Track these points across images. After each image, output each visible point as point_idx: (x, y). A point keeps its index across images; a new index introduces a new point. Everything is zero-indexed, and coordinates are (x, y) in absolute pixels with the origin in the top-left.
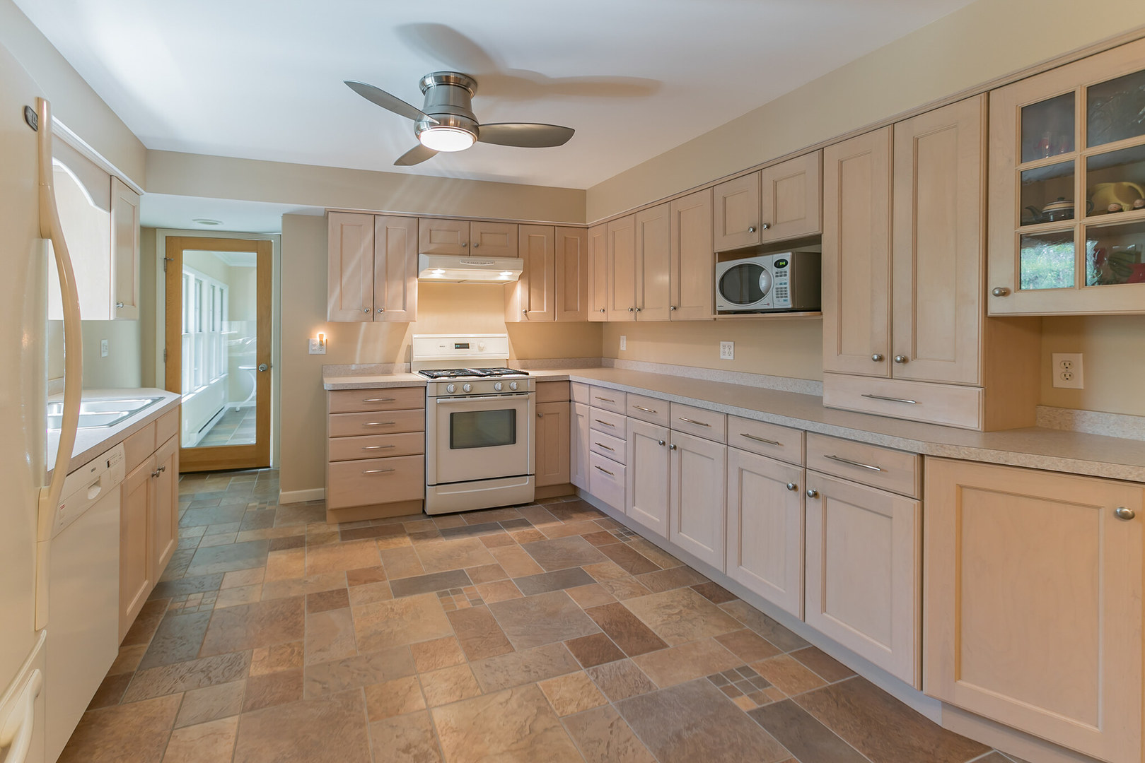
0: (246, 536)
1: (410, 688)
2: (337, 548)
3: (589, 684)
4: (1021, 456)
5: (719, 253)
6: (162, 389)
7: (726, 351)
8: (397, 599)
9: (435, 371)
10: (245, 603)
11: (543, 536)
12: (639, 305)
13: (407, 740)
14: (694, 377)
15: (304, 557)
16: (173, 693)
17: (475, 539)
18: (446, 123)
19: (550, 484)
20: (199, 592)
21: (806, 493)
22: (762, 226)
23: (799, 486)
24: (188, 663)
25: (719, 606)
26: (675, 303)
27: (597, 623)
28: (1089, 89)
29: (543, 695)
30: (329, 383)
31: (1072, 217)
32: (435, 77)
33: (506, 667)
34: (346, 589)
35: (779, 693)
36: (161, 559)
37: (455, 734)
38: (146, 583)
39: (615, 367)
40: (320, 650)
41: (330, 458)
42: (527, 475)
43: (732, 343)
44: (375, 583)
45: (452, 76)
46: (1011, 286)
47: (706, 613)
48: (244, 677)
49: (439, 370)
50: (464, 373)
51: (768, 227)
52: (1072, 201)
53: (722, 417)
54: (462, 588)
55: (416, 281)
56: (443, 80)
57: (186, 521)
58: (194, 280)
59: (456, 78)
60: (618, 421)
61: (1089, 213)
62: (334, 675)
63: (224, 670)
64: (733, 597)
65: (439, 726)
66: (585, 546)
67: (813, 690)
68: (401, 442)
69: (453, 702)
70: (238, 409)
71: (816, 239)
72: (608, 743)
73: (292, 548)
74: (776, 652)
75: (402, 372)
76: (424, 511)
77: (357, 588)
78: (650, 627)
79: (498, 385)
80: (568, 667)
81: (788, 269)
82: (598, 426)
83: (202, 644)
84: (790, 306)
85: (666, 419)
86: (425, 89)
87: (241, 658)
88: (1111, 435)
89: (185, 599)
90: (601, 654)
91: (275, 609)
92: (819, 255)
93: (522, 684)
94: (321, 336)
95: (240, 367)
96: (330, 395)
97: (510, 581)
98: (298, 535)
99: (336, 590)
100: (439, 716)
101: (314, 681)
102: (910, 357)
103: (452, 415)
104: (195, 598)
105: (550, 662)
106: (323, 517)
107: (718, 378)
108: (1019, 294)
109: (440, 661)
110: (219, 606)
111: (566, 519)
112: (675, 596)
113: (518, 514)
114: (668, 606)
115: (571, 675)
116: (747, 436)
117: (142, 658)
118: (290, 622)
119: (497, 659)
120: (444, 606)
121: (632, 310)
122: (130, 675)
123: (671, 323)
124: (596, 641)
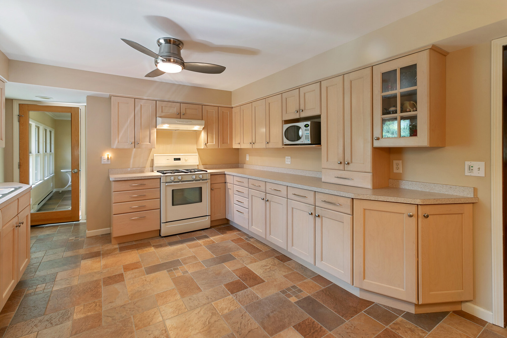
0: (69, 254)
1: (155, 313)
2: (117, 255)
3: (233, 300)
4: (382, 197)
5: (284, 121)
6: (18, 182)
7: (288, 160)
8: (148, 275)
9: (165, 171)
10: (70, 286)
11: (214, 242)
12: (254, 141)
13: (154, 335)
14: (276, 171)
15: (100, 261)
16: (31, 333)
17: (185, 245)
18: (169, 61)
19: (217, 219)
20: (43, 283)
21: (315, 216)
22: (300, 110)
23: (313, 213)
24: (39, 318)
25: (285, 263)
26: (268, 141)
27: (237, 275)
28: (401, 69)
29: (214, 307)
30: (112, 178)
31: (397, 113)
32: (164, 39)
33: (198, 298)
34: (123, 273)
35: (306, 293)
36: (21, 269)
37: (176, 329)
38: (13, 281)
39: (244, 167)
40: (110, 303)
41: (114, 212)
42: (207, 216)
43: (290, 157)
44: (137, 269)
45: (172, 40)
46: (380, 137)
47: (280, 267)
48: (70, 320)
49: (167, 170)
50: (178, 171)
51: (302, 111)
52: (397, 107)
53: (286, 187)
54: (178, 267)
55: (155, 130)
56: (168, 41)
57: (33, 249)
58: (35, 126)
59: (174, 41)
60: (245, 190)
61: (402, 112)
62: (118, 313)
63: (59, 318)
64: (291, 259)
65: (169, 327)
66: (232, 245)
67: (318, 291)
68: (149, 204)
69: (175, 316)
70: (61, 192)
71: (319, 117)
72: (241, 323)
73: (94, 257)
74: (305, 279)
75: (149, 171)
76: (160, 235)
77: (128, 272)
78: (258, 275)
79: (194, 177)
80: (225, 295)
81: (309, 128)
82: (237, 193)
83: (46, 308)
84: (310, 143)
85: (264, 189)
86: (160, 44)
87: (69, 311)
88: (409, 189)
89: (35, 288)
90: (238, 288)
91: (86, 287)
92: (320, 123)
93: (205, 304)
94: (108, 155)
95: (61, 171)
96: (113, 183)
97: (200, 262)
98: (97, 251)
99: (118, 275)
100: (168, 323)
101: (108, 316)
102: (350, 162)
103: (173, 190)
104: (41, 287)
105: (217, 294)
106: (110, 242)
107: (285, 171)
108: (382, 139)
109: (169, 300)
110: (55, 289)
111: (224, 234)
112: (268, 262)
113: (203, 233)
114: (265, 266)
115: (226, 298)
116: (295, 194)
117: (12, 318)
118: (94, 292)
119: (194, 296)
120: (170, 276)
121: (251, 143)
122: (6, 328)
123: (266, 149)
124: (237, 282)
